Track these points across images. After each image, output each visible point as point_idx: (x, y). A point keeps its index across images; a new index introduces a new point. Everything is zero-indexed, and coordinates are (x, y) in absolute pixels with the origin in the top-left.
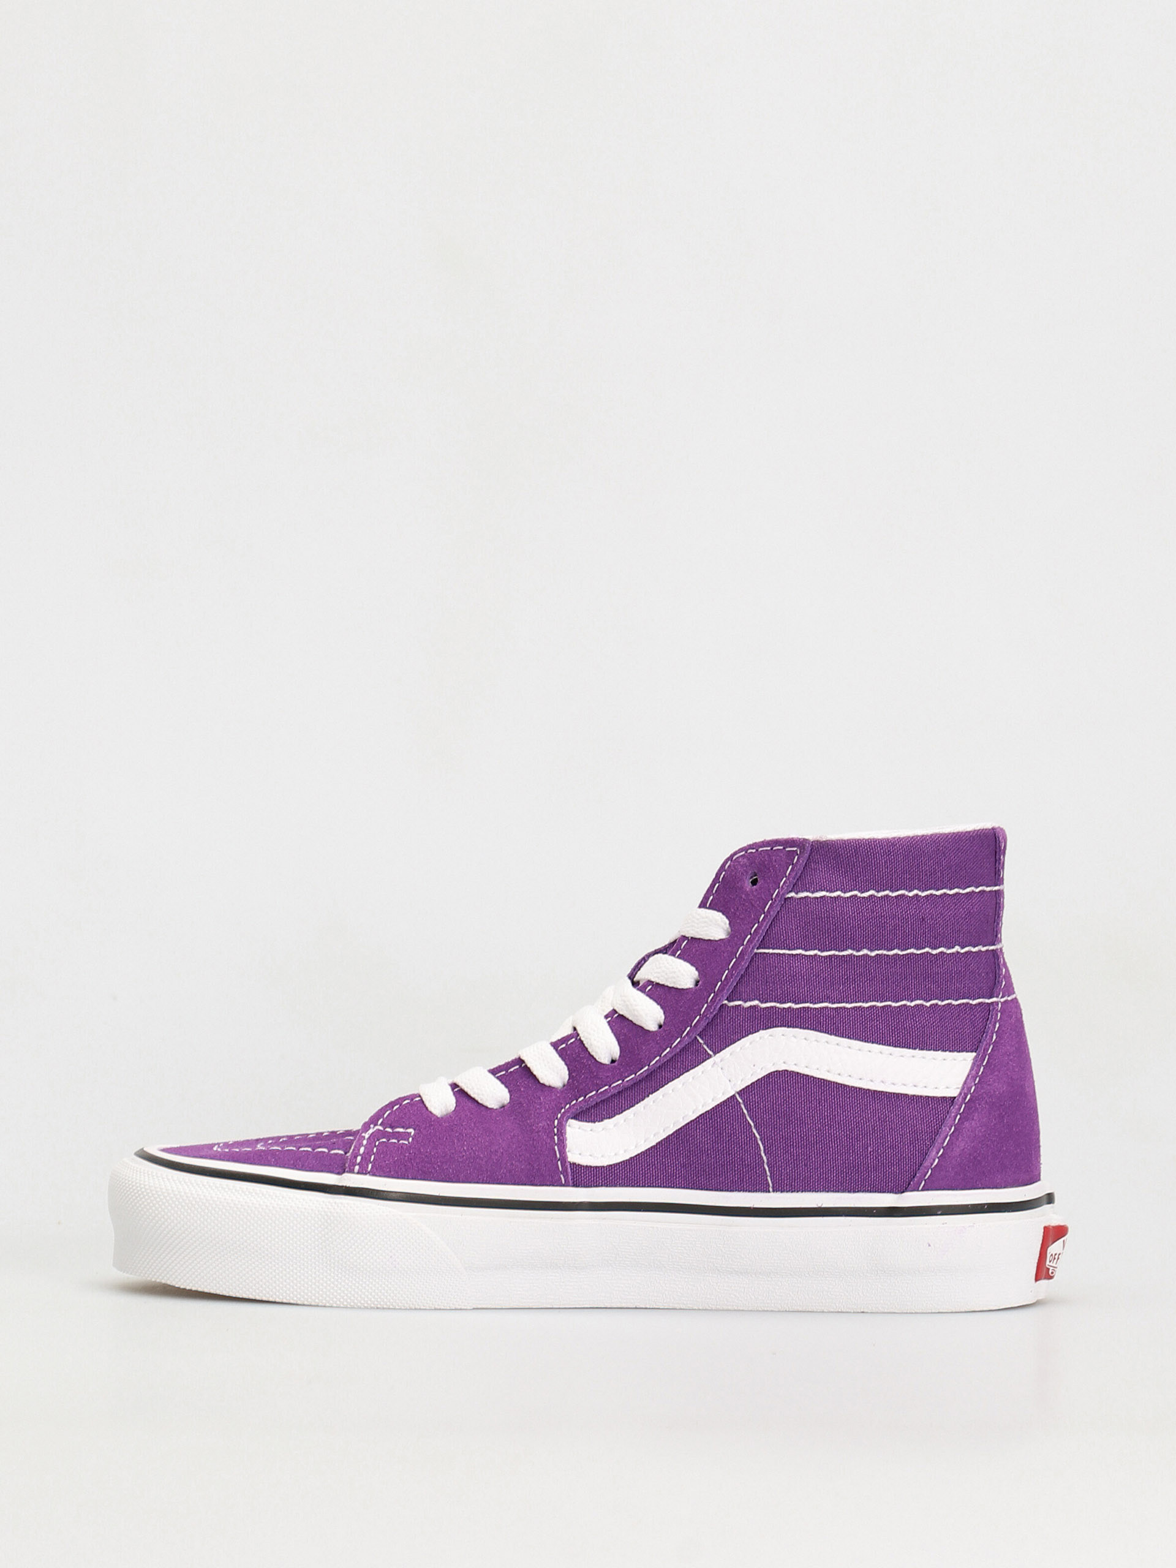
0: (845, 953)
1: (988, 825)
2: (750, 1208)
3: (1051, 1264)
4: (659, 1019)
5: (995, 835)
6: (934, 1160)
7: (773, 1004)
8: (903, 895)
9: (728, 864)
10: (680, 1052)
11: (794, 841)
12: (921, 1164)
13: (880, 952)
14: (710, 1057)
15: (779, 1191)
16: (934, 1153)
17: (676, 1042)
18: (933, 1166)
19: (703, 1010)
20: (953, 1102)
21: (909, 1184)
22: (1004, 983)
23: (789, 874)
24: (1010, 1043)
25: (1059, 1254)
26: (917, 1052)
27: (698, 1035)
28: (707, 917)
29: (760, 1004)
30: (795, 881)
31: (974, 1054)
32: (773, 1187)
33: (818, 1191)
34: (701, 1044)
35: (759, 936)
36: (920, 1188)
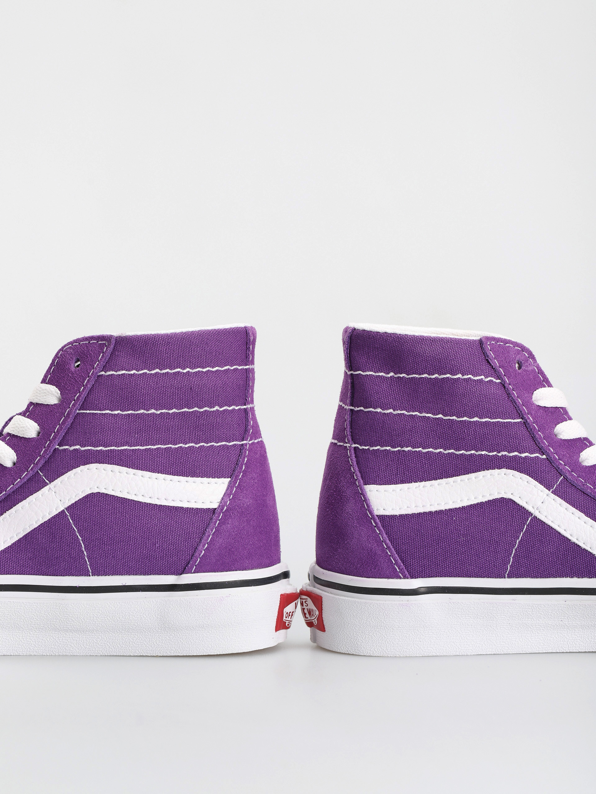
0: (139, 412)
1: (241, 324)
2: (76, 587)
3: (287, 619)
4: (13, 459)
5: (246, 331)
6: (201, 552)
7: (89, 448)
8: (179, 372)
9: (60, 353)
10: (27, 481)
11: (103, 336)
12: (193, 554)
13: (163, 411)
14: (47, 484)
15: (96, 575)
16: (201, 547)
17: (24, 474)
18: (201, 556)
19: (42, 452)
20: (214, 512)
21: (185, 568)
22: (251, 431)
23: (101, 359)
24: (255, 471)
25: (293, 612)
26: (189, 479)
27: (39, 469)
28: (46, 390)
29: (81, 448)
30: (104, 364)
31: (230, 479)
32: (92, 573)
33: (123, 575)
34: (41, 475)
35: (80, 401)
36: (193, 572)
